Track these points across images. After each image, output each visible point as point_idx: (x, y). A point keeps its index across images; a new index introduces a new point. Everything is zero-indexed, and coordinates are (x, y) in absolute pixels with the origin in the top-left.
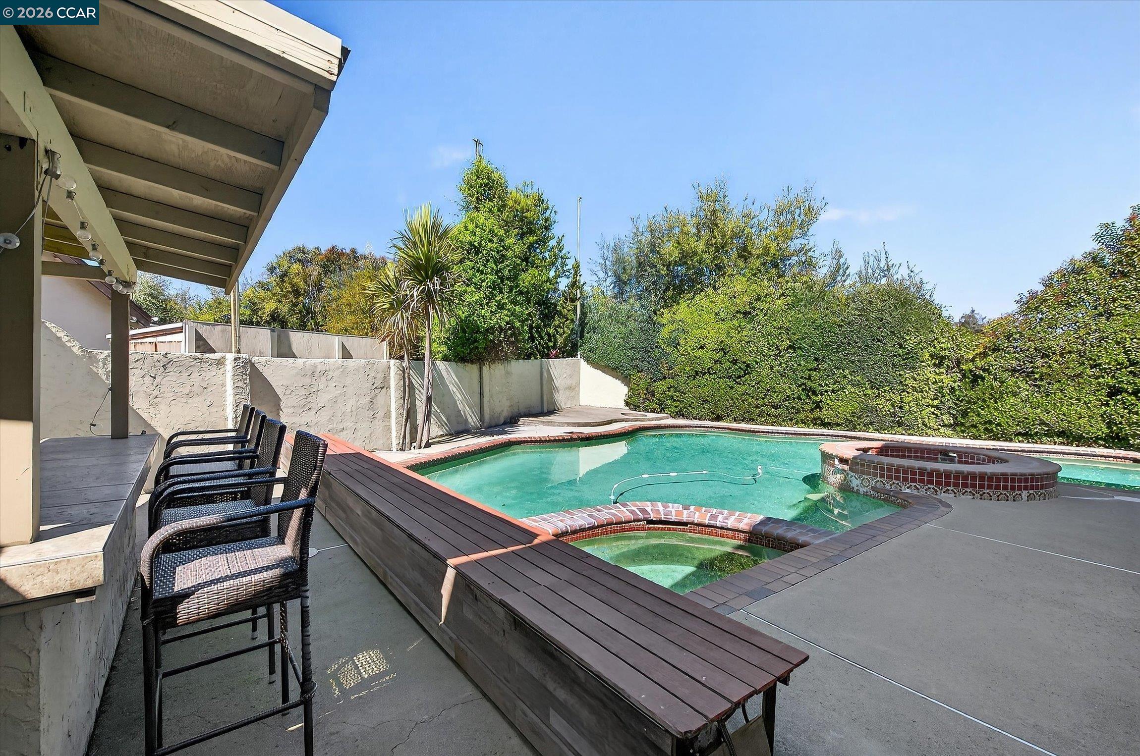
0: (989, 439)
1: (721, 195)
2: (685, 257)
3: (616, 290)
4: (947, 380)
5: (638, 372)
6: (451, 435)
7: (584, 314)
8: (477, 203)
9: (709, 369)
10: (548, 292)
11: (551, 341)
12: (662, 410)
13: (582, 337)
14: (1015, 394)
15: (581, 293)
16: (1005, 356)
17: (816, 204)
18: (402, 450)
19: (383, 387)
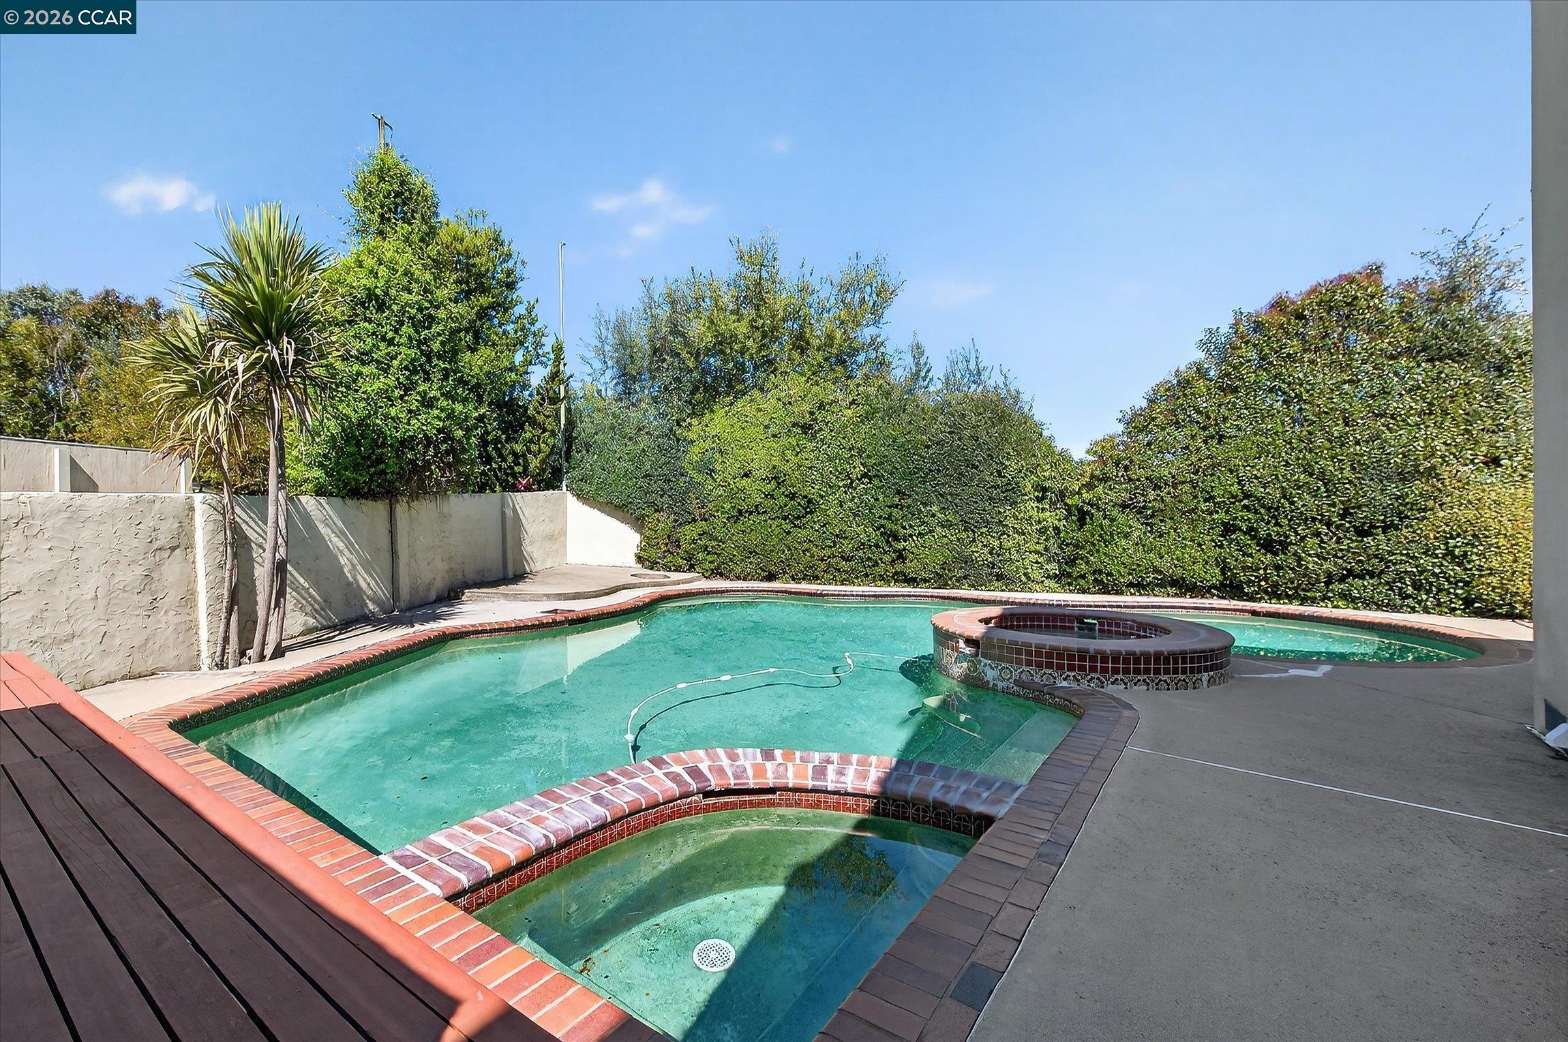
0: (1100, 592)
1: (770, 256)
2: (721, 343)
3: (620, 388)
4: (1051, 517)
5: (656, 511)
6: (334, 627)
7: (570, 423)
8: (382, 222)
9: (757, 506)
10: (513, 387)
11: (519, 464)
12: (691, 568)
13: (568, 459)
14: (1126, 536)
15: (566, 392)
16: (1115, 488)
17: (892, 282)
18: (222, 665)
19: (178, 546)
